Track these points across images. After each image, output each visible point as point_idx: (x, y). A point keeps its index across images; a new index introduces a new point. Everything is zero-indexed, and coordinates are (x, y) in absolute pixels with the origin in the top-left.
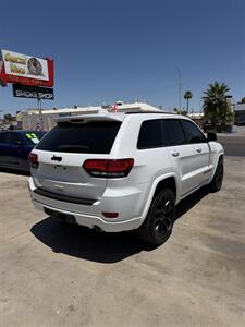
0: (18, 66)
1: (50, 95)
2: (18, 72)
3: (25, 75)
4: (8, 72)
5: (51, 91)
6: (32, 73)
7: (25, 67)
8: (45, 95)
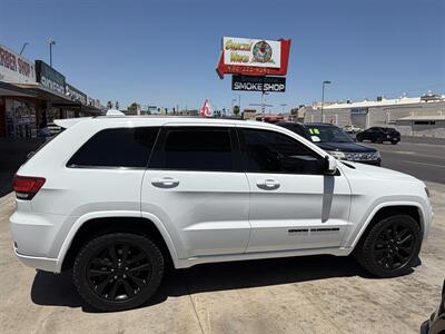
0: (241, 53)
1: (280, 87)
2: (240, 61)
3: (248, 64)
4: (227, 61)
5: (283, 81)
6: (258, 61)
7: (250, 55)
8: (273, 87)
